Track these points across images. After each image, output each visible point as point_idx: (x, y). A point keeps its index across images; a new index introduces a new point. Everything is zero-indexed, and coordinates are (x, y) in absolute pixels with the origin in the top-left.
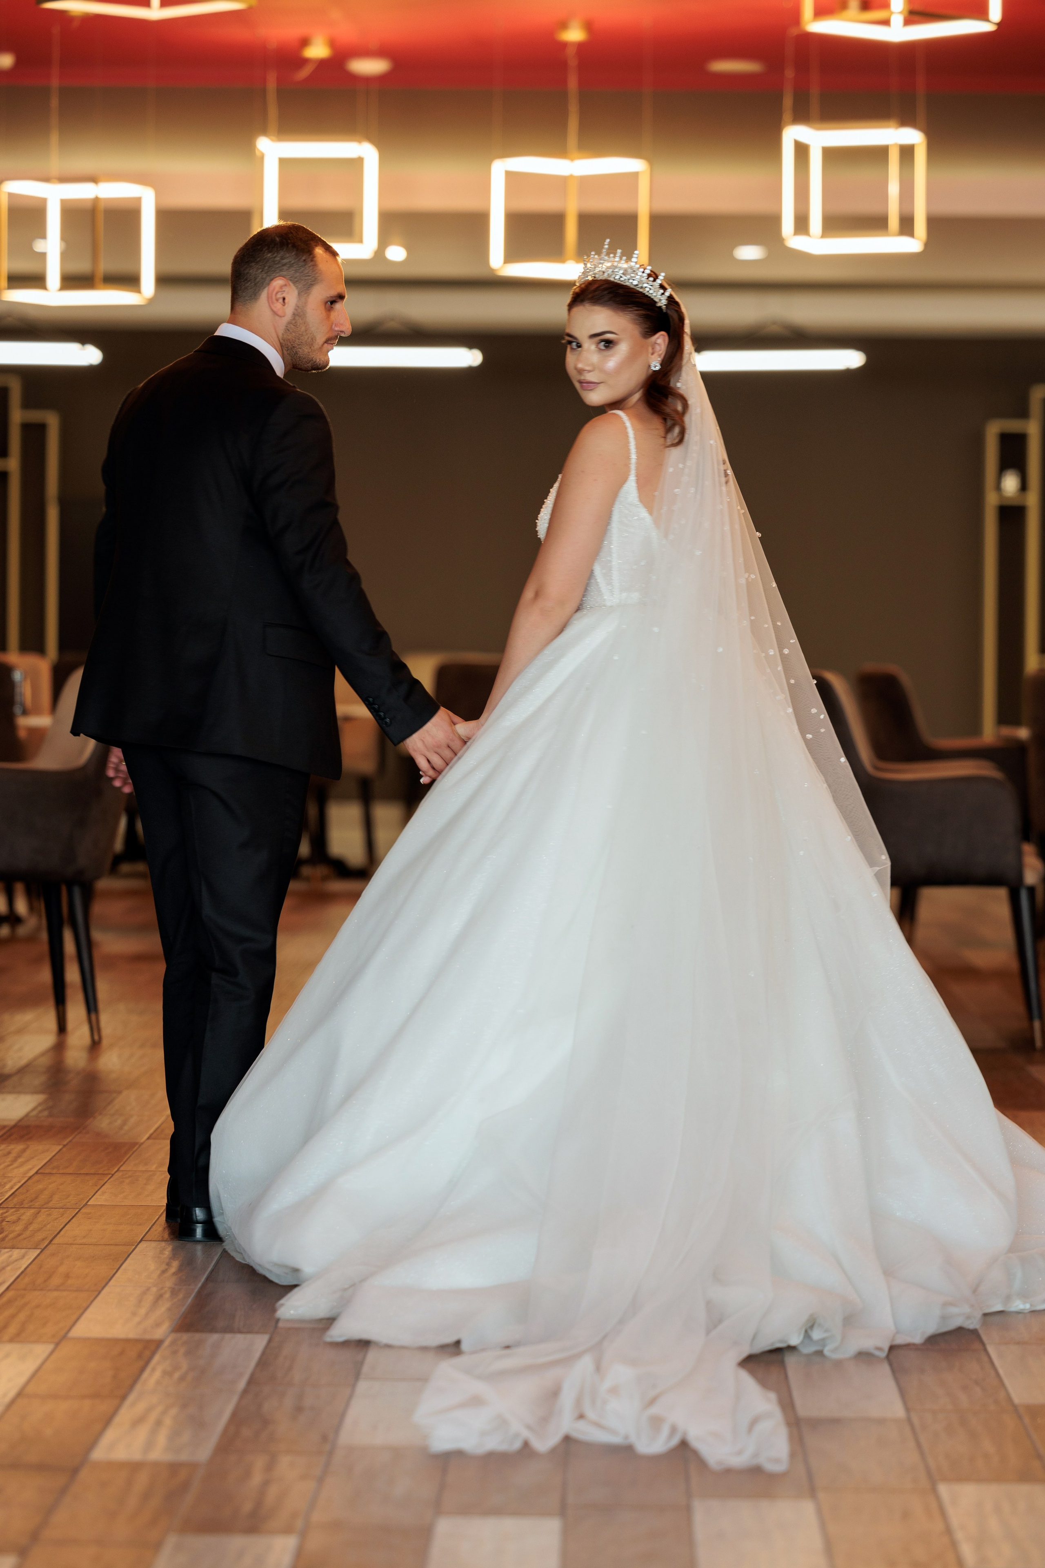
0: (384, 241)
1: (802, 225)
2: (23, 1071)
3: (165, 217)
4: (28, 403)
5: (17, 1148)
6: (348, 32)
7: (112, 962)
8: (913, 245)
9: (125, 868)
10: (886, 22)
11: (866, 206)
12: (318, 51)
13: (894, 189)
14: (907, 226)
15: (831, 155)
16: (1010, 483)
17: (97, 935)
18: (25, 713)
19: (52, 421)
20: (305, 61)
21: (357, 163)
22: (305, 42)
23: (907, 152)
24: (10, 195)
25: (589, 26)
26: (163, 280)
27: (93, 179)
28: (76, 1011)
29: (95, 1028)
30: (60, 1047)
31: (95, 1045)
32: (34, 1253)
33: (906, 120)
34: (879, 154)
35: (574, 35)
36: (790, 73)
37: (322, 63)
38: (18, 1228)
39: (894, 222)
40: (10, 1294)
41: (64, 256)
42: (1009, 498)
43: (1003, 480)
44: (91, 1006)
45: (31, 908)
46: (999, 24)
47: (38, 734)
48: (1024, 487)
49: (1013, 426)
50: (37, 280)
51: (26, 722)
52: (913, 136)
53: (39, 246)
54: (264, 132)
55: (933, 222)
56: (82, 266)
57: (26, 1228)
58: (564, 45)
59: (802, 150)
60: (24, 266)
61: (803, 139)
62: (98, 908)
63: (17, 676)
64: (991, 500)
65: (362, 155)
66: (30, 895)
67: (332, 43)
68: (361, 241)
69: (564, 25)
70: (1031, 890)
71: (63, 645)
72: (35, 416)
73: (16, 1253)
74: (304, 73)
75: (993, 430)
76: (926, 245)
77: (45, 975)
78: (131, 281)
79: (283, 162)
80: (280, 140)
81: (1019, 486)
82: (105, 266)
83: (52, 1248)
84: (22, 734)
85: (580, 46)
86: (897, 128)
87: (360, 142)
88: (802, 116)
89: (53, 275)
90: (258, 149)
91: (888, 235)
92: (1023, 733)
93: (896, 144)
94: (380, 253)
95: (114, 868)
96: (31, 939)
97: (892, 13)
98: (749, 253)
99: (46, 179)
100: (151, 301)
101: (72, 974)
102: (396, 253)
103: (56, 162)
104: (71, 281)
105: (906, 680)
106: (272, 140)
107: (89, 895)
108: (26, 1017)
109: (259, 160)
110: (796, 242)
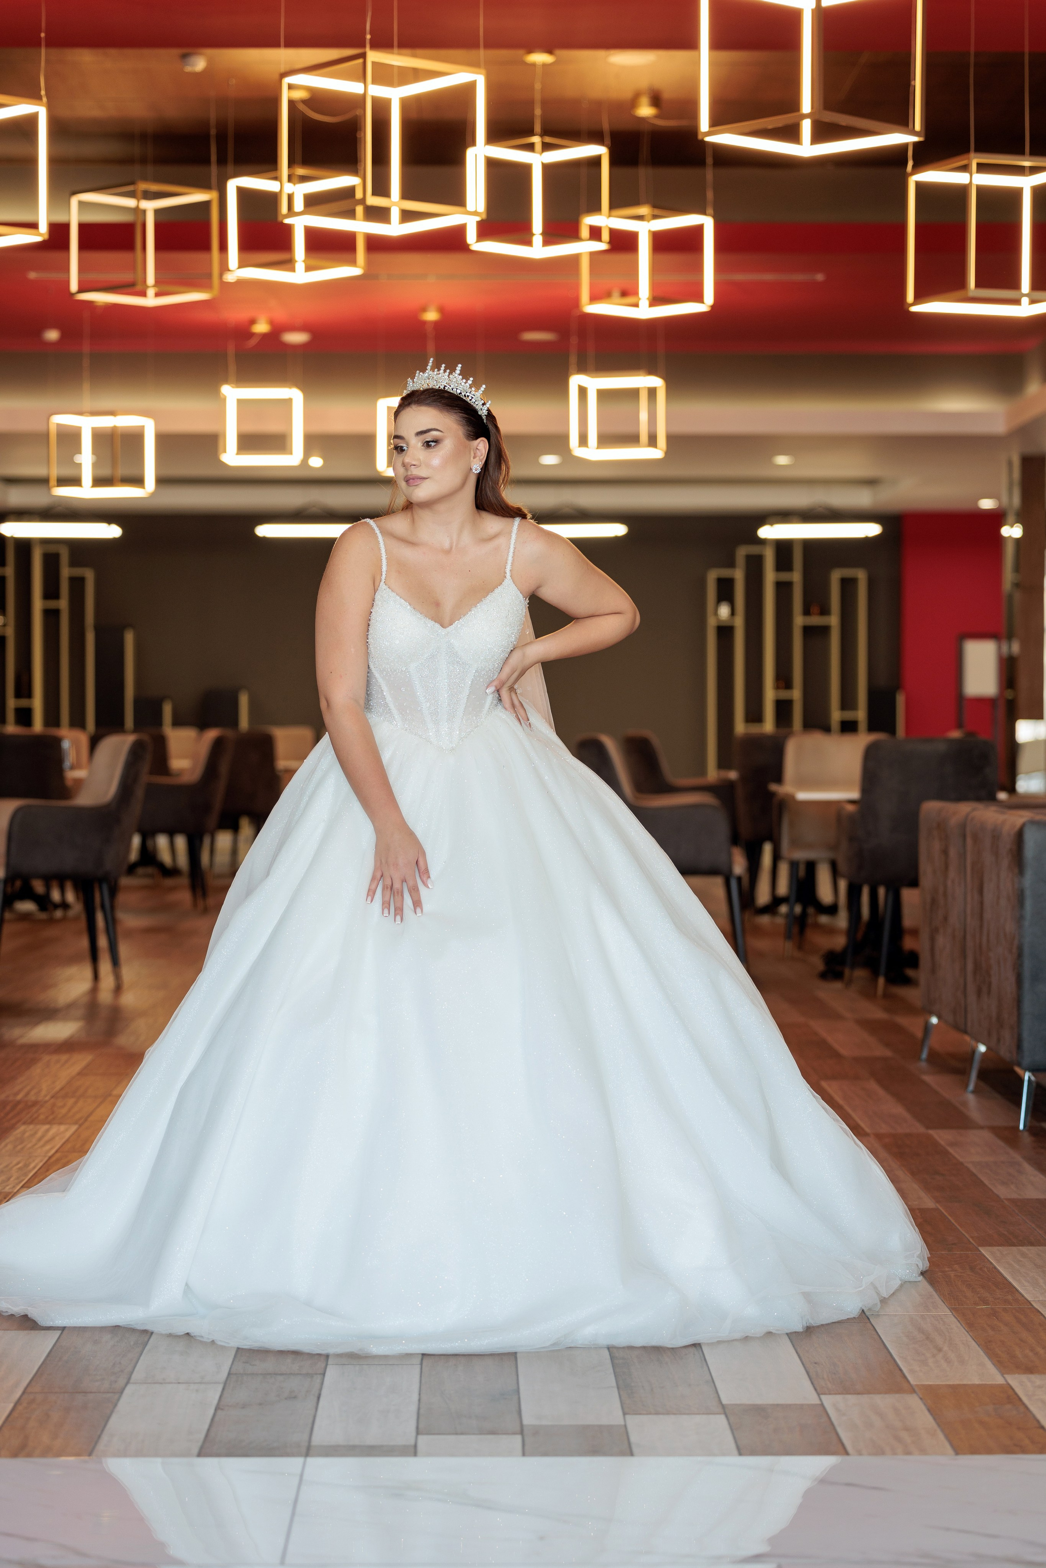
0: (308, 453)
1: (583, 440)
2: (71, 1006)
3: (162, 439)
4: (73, 564)
5: (64, 1057)
6: (281, 315)
7: (130, 933)
8: (657, 453)
9: (141, 871)
10: (636, 305)
11: (625, 429)
12: (261, 327)
13: (644, 416)
14: (652, 441)
15: (603, 395)
16: (724, 611)
17: (121, 915)
18: (72, 768)
19: (89, 575)
20: (253, 335)
21: (288, 402)
22: (253, 322)
23: (652, 392)
24: (58, 425)
25: (441, 310)
26: (161, 481)
27: (112, 413)
28: (105, 966)
29: (118, 976)
30: (94, 990)
31: (118, 989)
32: (74, 1128)
33: (651, 371)
34: (633, 394)
35: (431, 316)
36: (574, 340)
37: (265, 336)
38: (64, 1111)
39: (644, 437)
40: (58, 1155)
41: (95, 465)
42: (723, 621)
43: (719, 609)
44: (115, 962)
45: (78, 898)
46: (712, 307)
47: (79, 782)
48: (733, 613)
49: (725, 573)
50: (76, 481)
51: (72, 775)
52: (656, 382)
53: (78, 459)
54: (226, 381)
55: (672, 439)
56: (106, 472)
57: (69, 1110)
58: (424, 323)
59: (583, 391)
60: (67, 472)
61: (583, 384)
62: (122, 898)
63: (66, 745)
64: (712, 623)
65: (291, 397)
66: (76, 888)
67: (272, 323)
68: (291, 453)
69: (424, 309)
70: (739, 879)
71: (98, 723)
72: (78, 572)
73: (62, 1128)
74: (253, 342)
75: (712, 576)
76: (666, 453)
77: (85, 943)
78: (138, 481)
79: (240, 402)
80: (238, 387)
81: (730, 613)
82: (121, 472)
83: (87, 1124)
84: (69, 783)
85: (436, 324)
86: (645, 376)
87: (290, 387)
88: (583, 369)
89: (87, 476)
90: (222, 393)
91: (639, 446)
92: (733, 775)
93: (645, 387)
94: (305, 461)
95: (131, 869)
96: (76, 919)
97: (640, 299)
98: (549, 460)
99: (81, 413)
100: (153, 495)
101: (103, 942)
102: (316, 462)
103: (87, 402)
104: (99, 482)
105: (656, 742)
106: (233, 387)
107: (114, 891)
108: (72, 971)
109: (224, 400)
110: (578, 451)
